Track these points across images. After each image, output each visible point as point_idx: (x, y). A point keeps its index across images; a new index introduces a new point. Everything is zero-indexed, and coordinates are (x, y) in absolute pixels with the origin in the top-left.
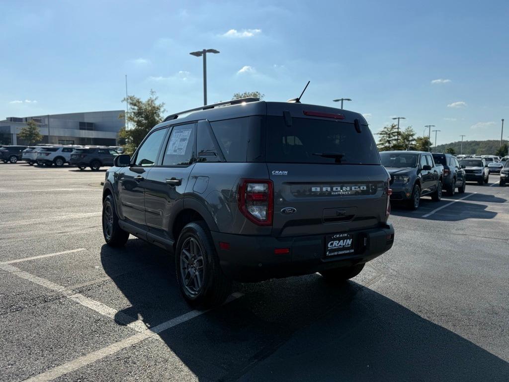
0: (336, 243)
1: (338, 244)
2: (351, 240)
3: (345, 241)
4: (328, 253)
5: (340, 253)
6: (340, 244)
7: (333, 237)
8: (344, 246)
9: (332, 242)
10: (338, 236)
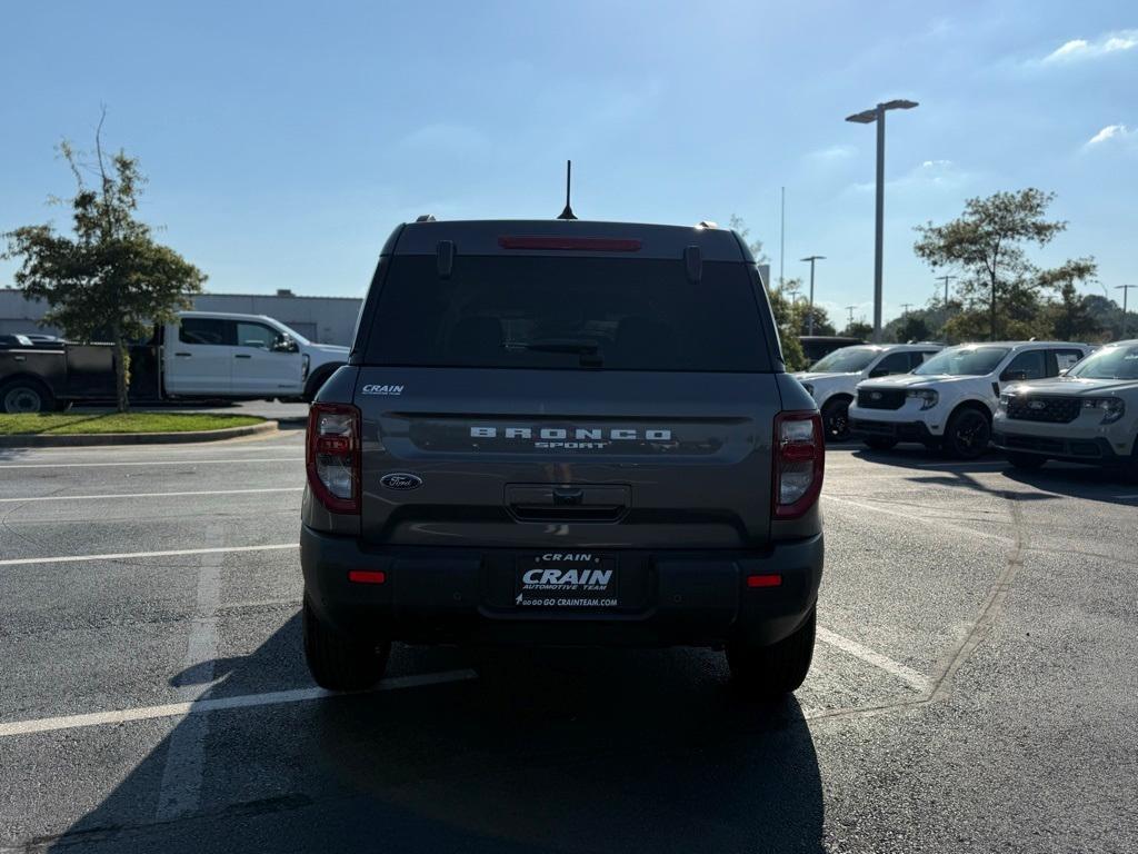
0: (551, 577)
1: (558, 579)
2: (609, 573)
3: (586, 573)
4: (520, 598)
5: (564, 602)
6: (565, 579)
7: (537, 559)
8: (581, 586)
9: (540, 571)
10: (557, 557)
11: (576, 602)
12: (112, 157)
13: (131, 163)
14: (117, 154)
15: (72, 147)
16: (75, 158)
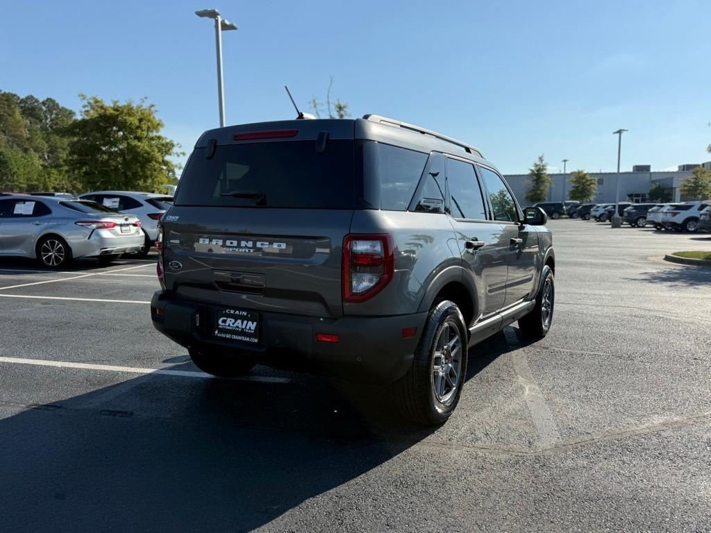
0: (230, 321)
1: (233, 324)
2: (255, 323)
3: (245, 322)
4: (216, 332)
5: (235, 337)
6: (236, 324)
7: (224, 312)
8: (243, 329)
9: (225, 319)
10: (232, 312)
11: (240, 338)
12: (334, 104)
13: (344, 107)
14: (337, 103)
15: (317, 102)
16: (318, 107)
